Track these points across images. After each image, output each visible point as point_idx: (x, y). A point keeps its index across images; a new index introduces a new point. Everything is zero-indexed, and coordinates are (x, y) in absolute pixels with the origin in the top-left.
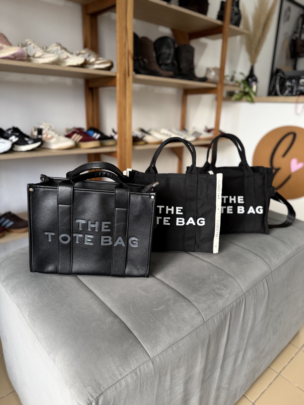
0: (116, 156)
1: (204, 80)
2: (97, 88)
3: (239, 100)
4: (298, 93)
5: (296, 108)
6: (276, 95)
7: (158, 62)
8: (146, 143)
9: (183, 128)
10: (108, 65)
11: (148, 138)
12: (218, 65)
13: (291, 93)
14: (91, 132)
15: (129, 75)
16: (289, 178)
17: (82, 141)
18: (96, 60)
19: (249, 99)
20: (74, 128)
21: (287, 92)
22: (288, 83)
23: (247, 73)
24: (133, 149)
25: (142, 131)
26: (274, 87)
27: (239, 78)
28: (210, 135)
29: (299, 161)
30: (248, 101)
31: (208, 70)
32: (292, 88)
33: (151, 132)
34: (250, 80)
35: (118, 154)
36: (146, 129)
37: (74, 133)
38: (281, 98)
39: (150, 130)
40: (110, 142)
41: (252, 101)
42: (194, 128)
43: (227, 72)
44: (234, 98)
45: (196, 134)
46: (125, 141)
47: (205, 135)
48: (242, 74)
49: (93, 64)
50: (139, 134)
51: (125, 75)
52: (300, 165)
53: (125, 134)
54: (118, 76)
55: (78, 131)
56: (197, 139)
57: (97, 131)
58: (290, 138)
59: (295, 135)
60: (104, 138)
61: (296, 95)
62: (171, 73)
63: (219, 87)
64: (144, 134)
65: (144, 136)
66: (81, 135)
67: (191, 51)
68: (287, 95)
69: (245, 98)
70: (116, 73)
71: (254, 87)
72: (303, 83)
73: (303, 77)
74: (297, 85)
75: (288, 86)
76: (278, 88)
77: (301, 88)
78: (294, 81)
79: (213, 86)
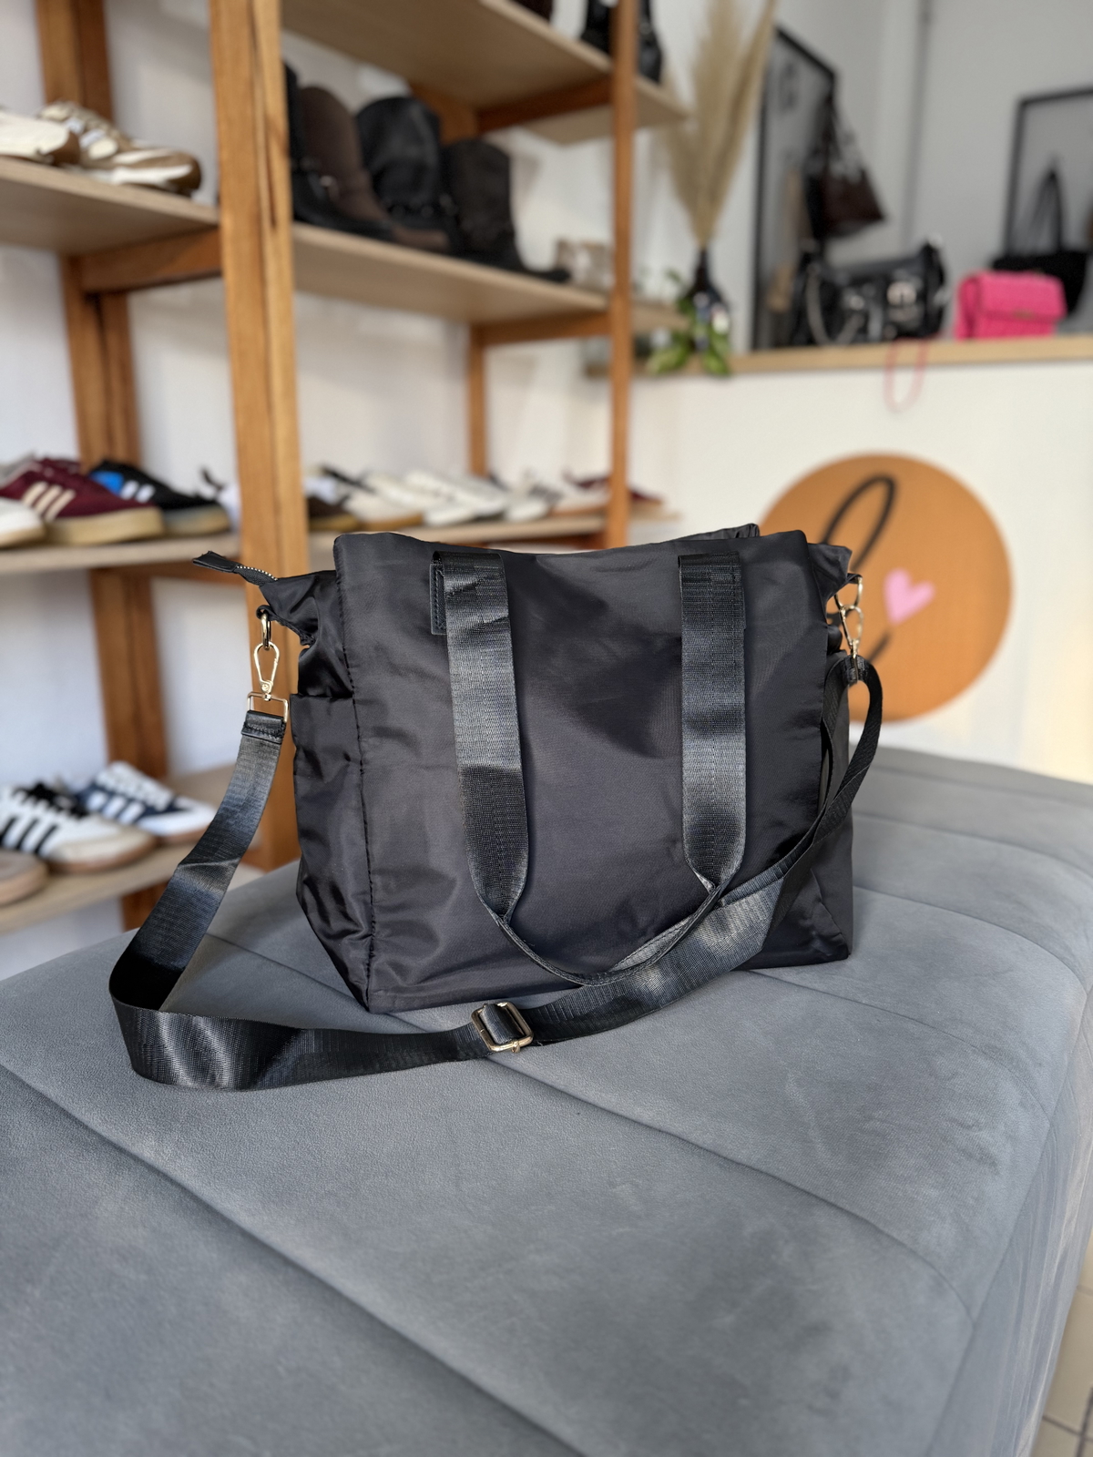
1: (558, 275)
2: (121, 293)
3: (674, 370)
4: (892, 332)
5: (888, 388)
6: (810, 342)
8: (360, 526)
9: (483, 473)
10: (180, 171)
11: (365, 505)
12: (598, 230)
13: (862, 337)
14: (108, 479)
15: (274, 222)
16: (883, 644)
17: (68, 512)
18: (119, 151)
19: (713, 363)
20: (31, 459)
21: (850, 329)
22: (854, 301)
23: (687, 272)
25: (333, 474)
26: (799, 312)
27: (665, 290)
28: (591, 499)
29: (916, 580)
30: (711, 373)
31: (563, 247)
32: (866, 316)
33: (373, 481)
34: (701, 300)
36: (351, 468)
37: (28, 479)
38: (831, 354)
39: (366, 474)
40: (202, 520)
41: (724, 371)
42: (527, 474)
44: (655, 363)
47: (574, 499)
48: (673, 276)
49: (106, 164)
50: (327, 490)
51: (257, 219)
52: (923, 594)
54: (229, 224)
55: (49, 473)
56: (550, 515)
57: (133, 472)
58: (874, 498)
59: (891, 485)
60: (170, 501)
61: (883, 339)
63: (617, 307)
64: (344, 489)
65: (346, 498)
66: (65, 487)
67: (500, 167)
68: (853, 342)
69: (695, 362)
71: (720, 322)
72: (902, 296)
73: (900, 273)
74: (885, 302)
75: (853, 312)
76: (815, 318)
77: (899, 316)
78: (870, 290)
79: (593, 301)
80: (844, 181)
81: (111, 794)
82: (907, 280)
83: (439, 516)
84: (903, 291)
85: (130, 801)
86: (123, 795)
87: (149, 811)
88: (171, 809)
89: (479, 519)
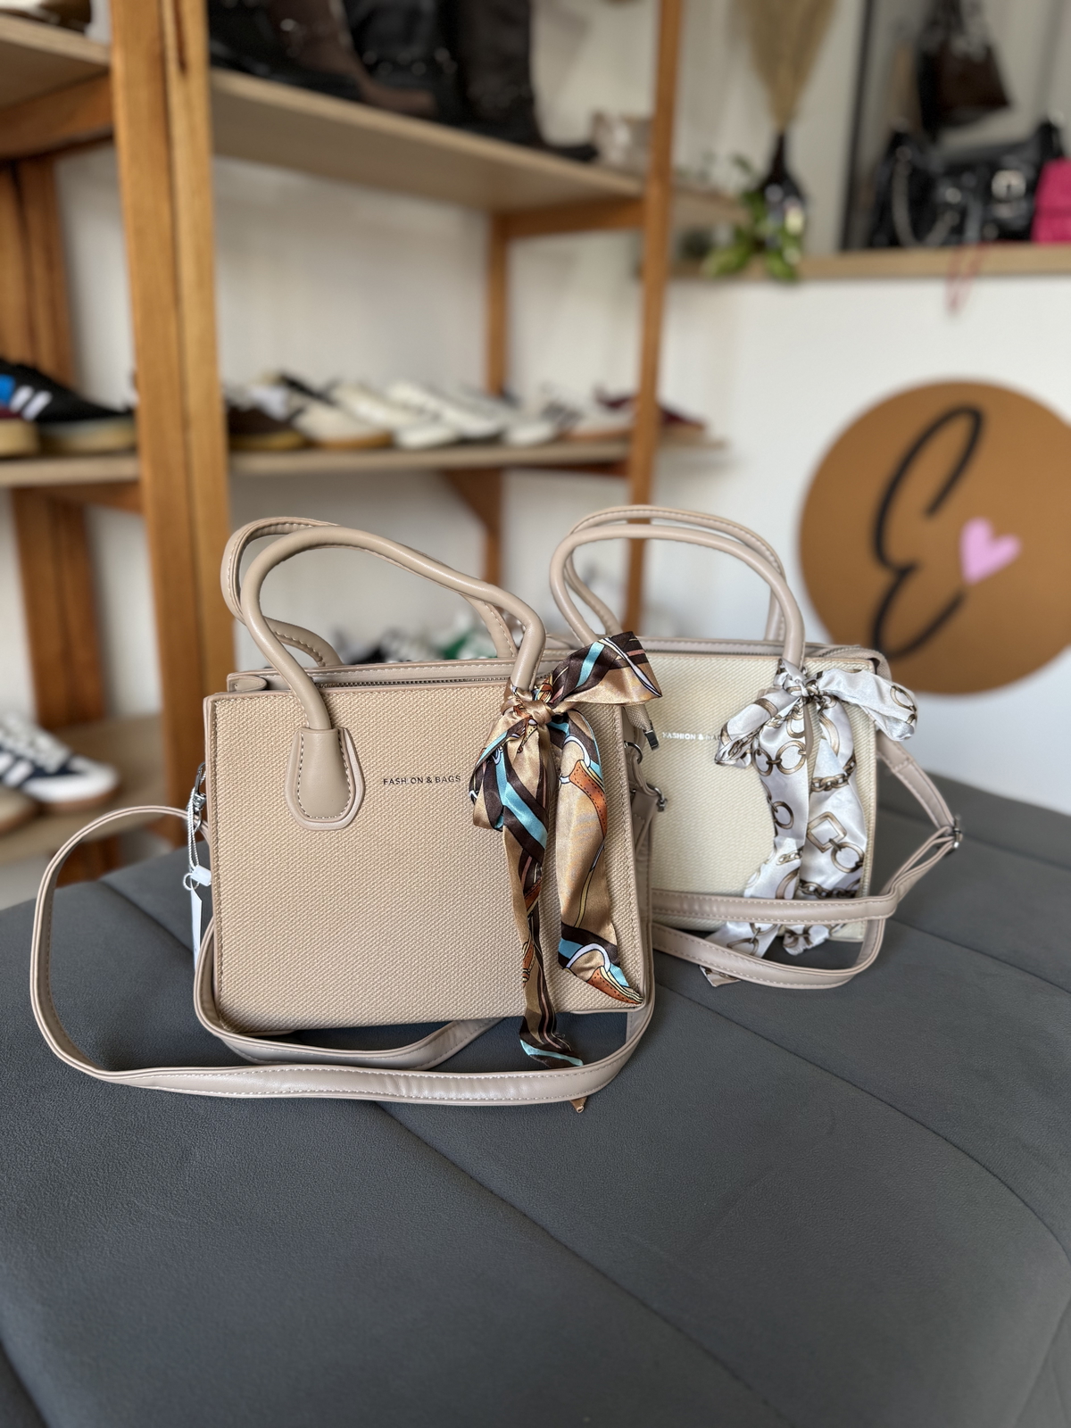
0: (136, 508)
1: (585, 153)
2: (45, 158)
3: (733, 273)
4: (992, 232)
6: (894, 243)
7: (359, 47)
8: (309, 444)
9: (500, 390)
11: (320, 421)
12: (641, 103)
13: (956, 236)
16: (953, 606)
19: (776, 265)
21: (941, 229)
22: (950, 194)
23: (760, 161)
24: (231, 470)
25: (293, 385)
26: (883, 210)
27: (731, 180)
28: (618, 421)
29: (999, 532)
30: (772, 278)
31: (599, 120)
32: (963, 213)
33: (338, 394)
34: (774, 193)
35: (148, 494)
36: (314, 377)
38: (916, 258)
39: (334, 384)
41: (790, 277)
42: (545, 388)
43: (684, 154)
44: (713, 263)
45: (555, 411)
46: (185, 424)
47: (596, 421)
48: (742, 163)
50: (275, 401)
51: (159, 61)
52: (1006, 550)
53: (182, 388)
54: (118, 66)
56: (561, 438)
58: (955, 434)
59: (977, 419)
61: (983, 241)
62: (423, 99)
63: (653, 193)
64: (298, 400)
65: (299, 412)
68: (945, 244)
69: (758, 265)
70: (108, 49)
71: (794, 220)
72: (1009, 187)
73: (1009, 159)
74: (987, 196)
75: (948, 206)
76: (901, 215)
77: (1005, 212)
78: (969, 180)
79: (627, 186)
80: (967, 61)
82: (1017, 169)
83: (416, 436)
84: (1010, 181)
85: (18, 759)
86: (11, 752)
87: (39, 772)
88: (64, 771)
89: (464, 442)
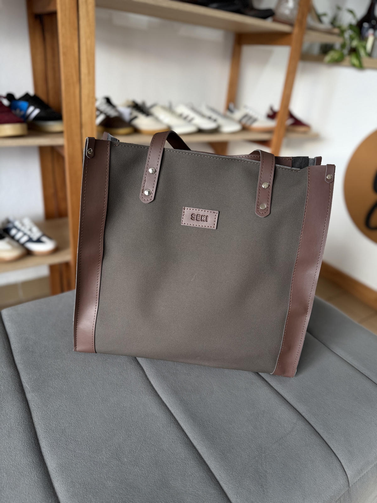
1: (269, 14)
3: (338, 62)
11: (142, 122)
14: (24, 104)
19: (355, 61)
25: (136, 106)
27: (347, 19)
30: (353, 66)
33: (153, 111)
34: (366, 25)
35: (66, 151)
40: (55, 126)
41: (361, 67)
44: (328, 58)
45: (248, 119)
46: (81, 126)
48: (351, 12)
50: (126, 112)
53: (81, 113)
63: (296, 31)
81: (19, 230)
83: (179, 129)
85: (25, 234)
86: (23, 231)
87: (30, 240)
88: (39, 241)
89: (200, 132)
